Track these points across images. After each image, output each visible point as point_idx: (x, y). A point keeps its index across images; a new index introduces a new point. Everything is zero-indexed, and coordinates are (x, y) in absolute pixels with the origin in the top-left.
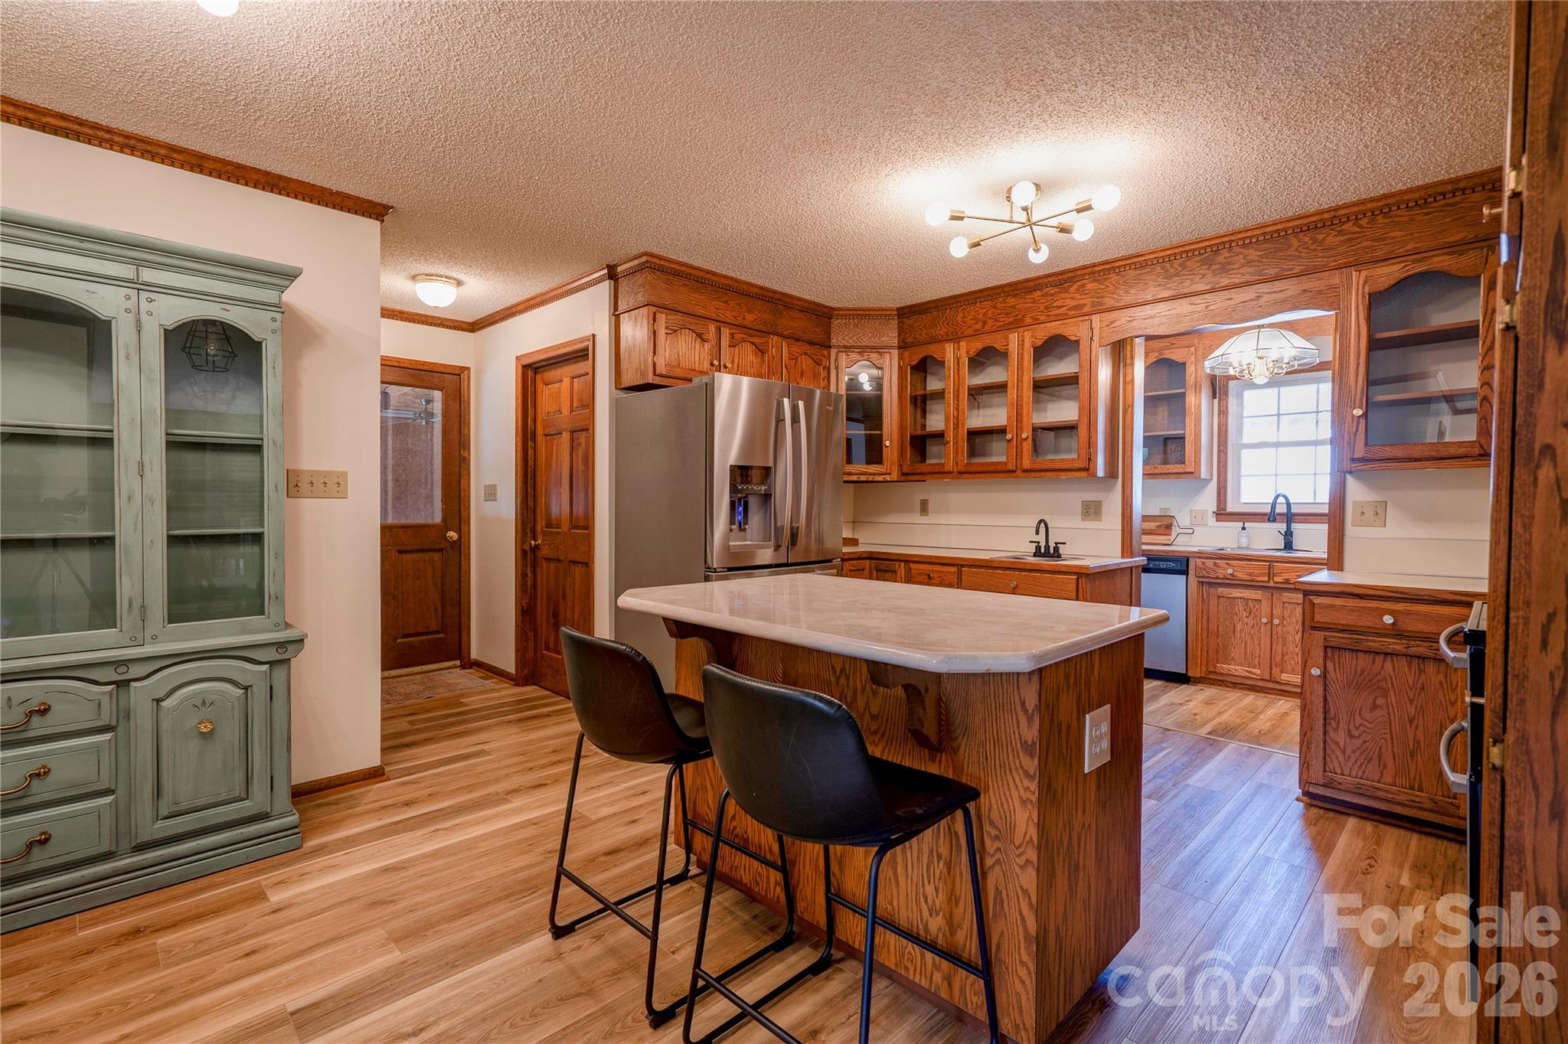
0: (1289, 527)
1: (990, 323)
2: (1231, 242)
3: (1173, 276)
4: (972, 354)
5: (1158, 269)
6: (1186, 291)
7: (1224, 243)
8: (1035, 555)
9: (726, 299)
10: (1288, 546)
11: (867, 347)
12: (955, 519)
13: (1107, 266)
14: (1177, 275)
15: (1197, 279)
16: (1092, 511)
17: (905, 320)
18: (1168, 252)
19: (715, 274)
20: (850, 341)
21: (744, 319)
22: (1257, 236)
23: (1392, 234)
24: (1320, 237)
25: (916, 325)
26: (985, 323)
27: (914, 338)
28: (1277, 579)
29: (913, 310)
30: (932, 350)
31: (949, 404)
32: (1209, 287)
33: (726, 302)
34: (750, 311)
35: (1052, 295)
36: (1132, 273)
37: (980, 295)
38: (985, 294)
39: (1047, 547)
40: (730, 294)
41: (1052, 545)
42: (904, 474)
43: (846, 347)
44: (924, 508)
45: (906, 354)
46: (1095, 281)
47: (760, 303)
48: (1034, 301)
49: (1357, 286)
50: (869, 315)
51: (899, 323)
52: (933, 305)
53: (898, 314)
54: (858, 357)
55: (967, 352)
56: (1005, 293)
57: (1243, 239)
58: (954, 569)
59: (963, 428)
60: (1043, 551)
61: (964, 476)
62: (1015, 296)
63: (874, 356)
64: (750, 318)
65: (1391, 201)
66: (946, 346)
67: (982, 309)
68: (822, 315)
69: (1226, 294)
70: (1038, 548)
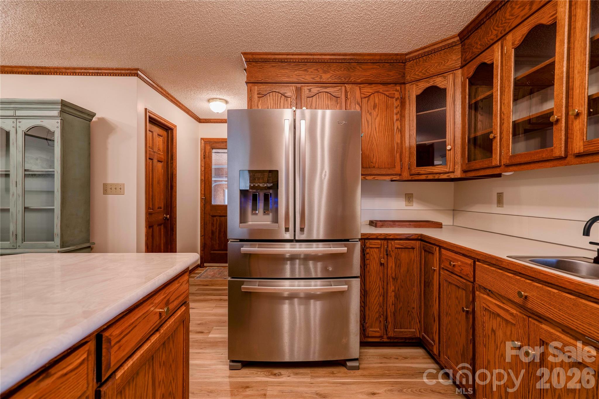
4: (518, 42)
9: (306, 68)
11: (434, 75)
17: (466, 41)
20: (420, 74)
21: (321, 78)
25: (473, 42)
27: (472, 53)
31: (497, 101)
33: (306, 70)
34: (326, 72)
40: (309, 64)
43: (417, 80)
44: (500, 201)
45: (466, 69)
47: (334, 65)
50: (435, 49)
51: (461, 47)
53: (460, 39)
59: (509, 123)
63: (438, 80)
64: (326, 77)
66: (495, 48)
68: (395, 62)
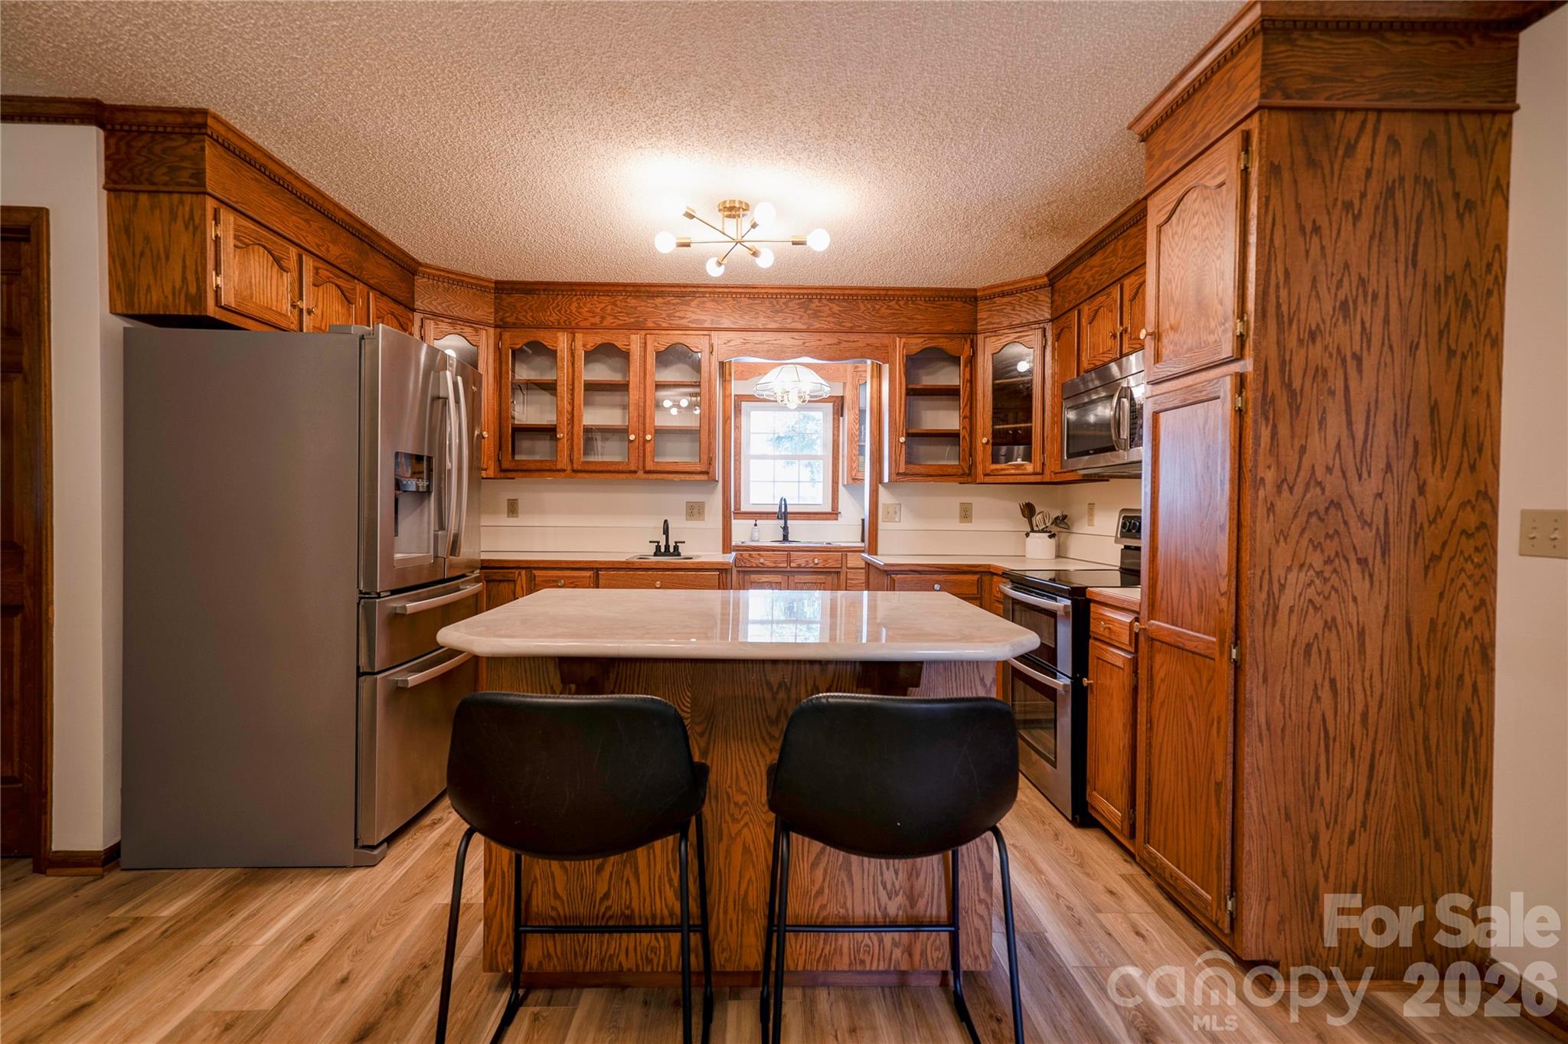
0: (786, 523)
1: (609, 320)
2: (821, 294)
3: (778, 312)
4: (589, 347)
5: (767, 303)
6: (788, 326)
7: (817, 294)
8: (655, 555)
9: (308, 217)
10: (785, 538)
11: (460, 319)
12: (551, 520)
13: (726, 290)
14: (782, 311)
15: (797, 318)
16: (695, 511)
17: (504, 296)
18: (776, 291)
19: (298, 177)
20: (439, 307)
21: (328, 251)
22: (839, 295)
23: (917, 317)
24: (878, 307)
25: (518, 305)
26: (603, 318)
27: (517, 318)
28: (792, 565)
29: (517, 287)
30: (544, 337)
31: (563, 398)
32: (805, 327)
33: (307, 221)
34: (335, 242)
35: (674, 304)
36: (745, 301)
37: (599, 288)
38: (606, 288)
39: (667, 547)
41: (672, 544)
42: (502, 470)
43: (434, 314)
44: (513, 508)
45: (507, 335)
46: (713, 301)
47: (345, 234)
48: (656, 307)
49: (900, 347)
50: (462, 281)
51: (496, 298)
52: (544, 287)
53: (496, 288)
54: (449, 328)
55: (584, 346)
56: (626, 291)
57: (830, 295)
58: (588, 574)
59: (580, 424)
60: (663, 550)
61: (580, 475)
62: (636, 297)
63: (468, 330)
64: (334, 252)
65: (917, 293)
66: (559, 334)
67: (601, 304)
68: (408, 267)
69: (818, 336)
70: (658, 548)
